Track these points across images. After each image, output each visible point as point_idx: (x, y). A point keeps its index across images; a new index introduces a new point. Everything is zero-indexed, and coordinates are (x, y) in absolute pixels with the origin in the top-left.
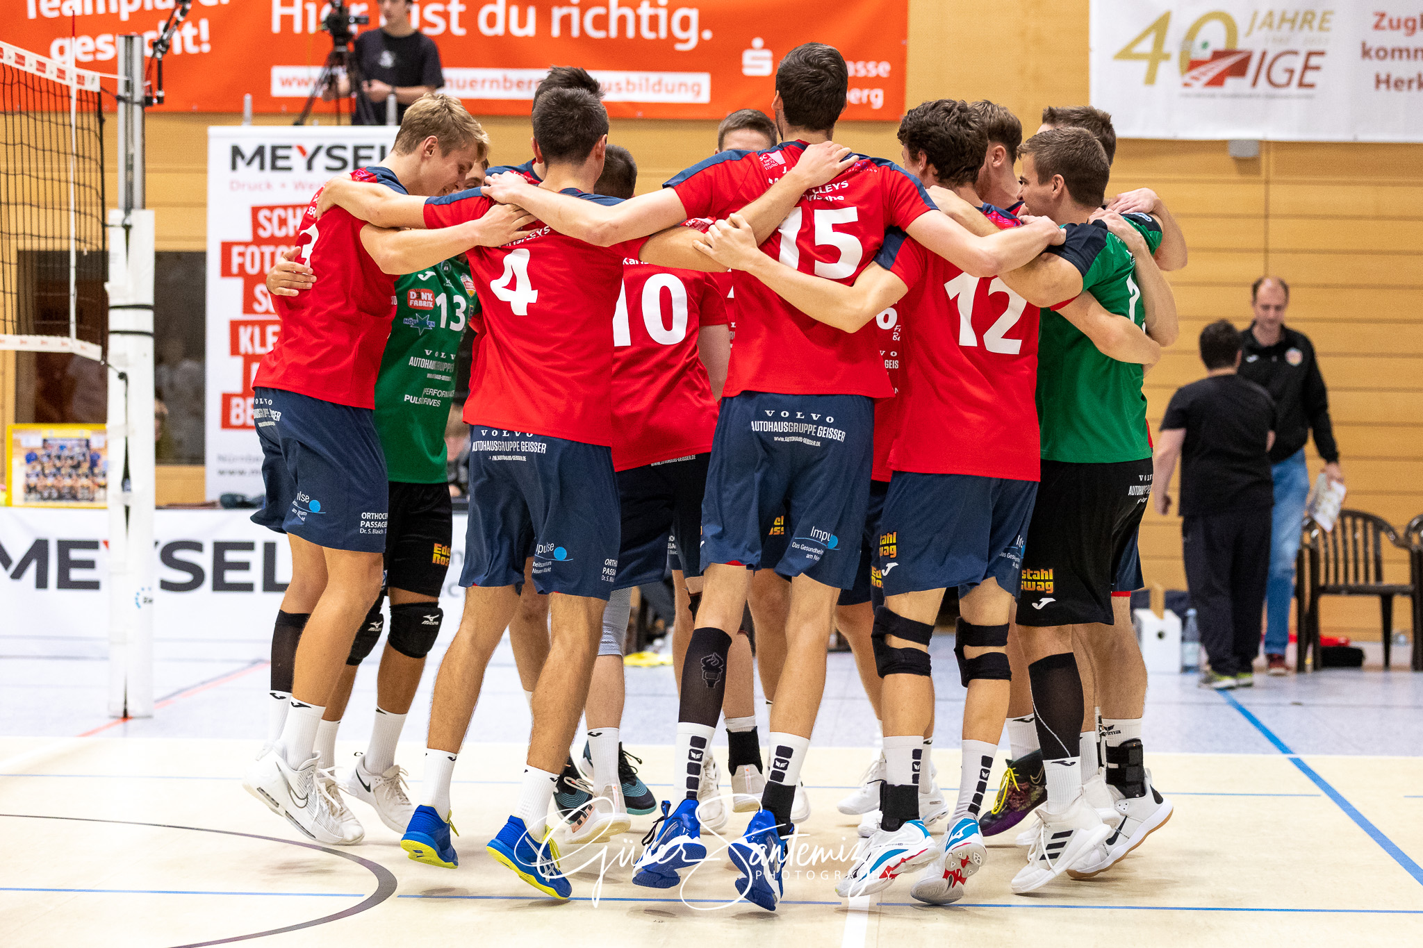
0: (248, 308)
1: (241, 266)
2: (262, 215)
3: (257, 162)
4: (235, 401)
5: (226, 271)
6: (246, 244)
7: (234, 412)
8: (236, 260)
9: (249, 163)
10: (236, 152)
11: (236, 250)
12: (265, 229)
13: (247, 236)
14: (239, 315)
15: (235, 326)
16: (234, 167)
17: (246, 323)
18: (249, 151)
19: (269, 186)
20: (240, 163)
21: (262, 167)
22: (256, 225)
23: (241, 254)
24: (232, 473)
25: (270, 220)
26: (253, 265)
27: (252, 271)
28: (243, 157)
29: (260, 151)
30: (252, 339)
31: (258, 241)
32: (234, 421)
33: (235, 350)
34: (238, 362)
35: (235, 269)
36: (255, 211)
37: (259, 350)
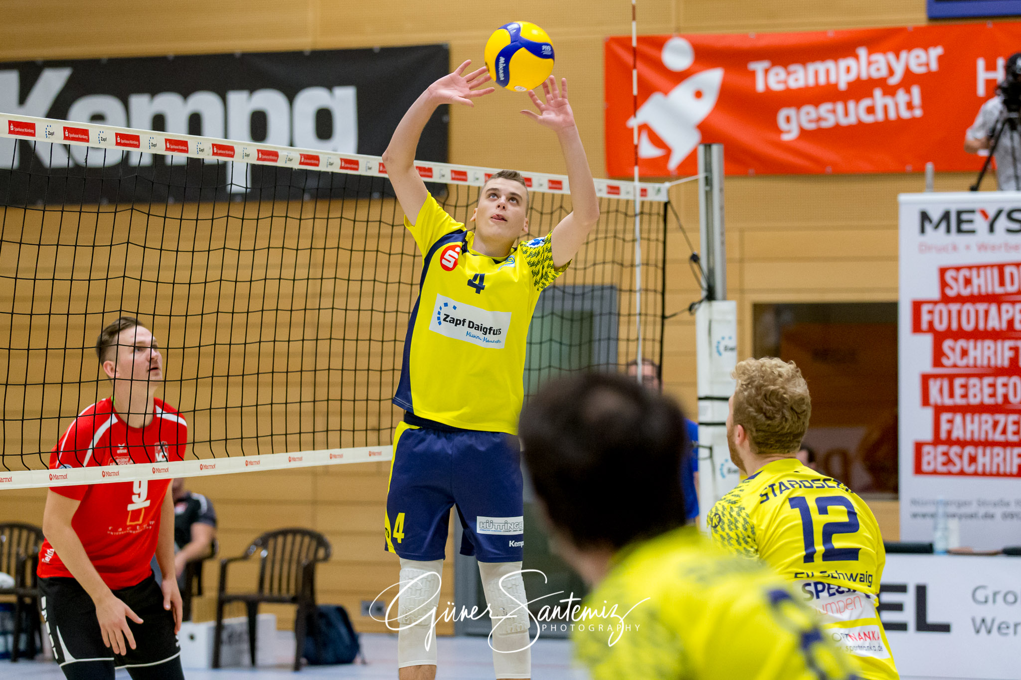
0: (937, 362)
1: (931, 323)
2: (949, 275)
3: (943, 226)
4: (926, 449)
5: (917, 328)
6: (935, 303)
7: (925, 459)
8: (925, 318)
9: (937, 227)
10: (925, 217)
11: (925, 308)
12: (951, 288)
13: (936, 295)
14: (928, 368)
15: (926, 379)
16: (923, 230)
17: (936, 376)
18: (935, 215)
19: (955, 248)
20: (928, 227)
21: (948, 230)
22: (944, 284)
23: (931, 312)
24: (924, 516)
25: (956, 280)
26: (941, 322)
27: (941, 327)
28: (931, 221)
29: (946, 216)
30: (941, 391)
31: (946, 299)
32: (925, 467)
33: (926, 401)
34: (929, 413)
35: (924, 326)
36: (943, 271)
37: (948, 402)
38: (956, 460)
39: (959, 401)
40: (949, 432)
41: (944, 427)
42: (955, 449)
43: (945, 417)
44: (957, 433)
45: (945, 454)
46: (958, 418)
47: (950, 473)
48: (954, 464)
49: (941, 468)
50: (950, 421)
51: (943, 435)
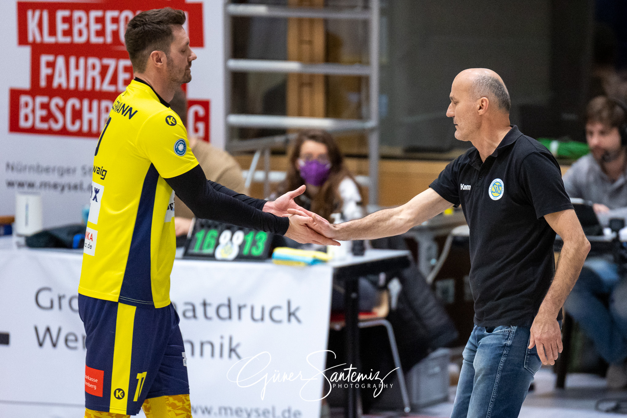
7: (23, 112)
15: (22, 9)
17: (34, 6)
24: (21, 185)
30: (42, 26)
32: (22, 123)
33: (22, 38)
34: (26, 52)
37: (48, 39)
38: (58, 115)
39: (61, 39)
40: (50, 78)
41: (44, 71)
42: (57, 101)
43: (45, 59)
44: (59, 80)
45: (45, 106)
46: (60, 61)
47: (50, 132)
48: (56, 121)
49: (40, 125)
50: (51, 65)
51: (43, 83)
